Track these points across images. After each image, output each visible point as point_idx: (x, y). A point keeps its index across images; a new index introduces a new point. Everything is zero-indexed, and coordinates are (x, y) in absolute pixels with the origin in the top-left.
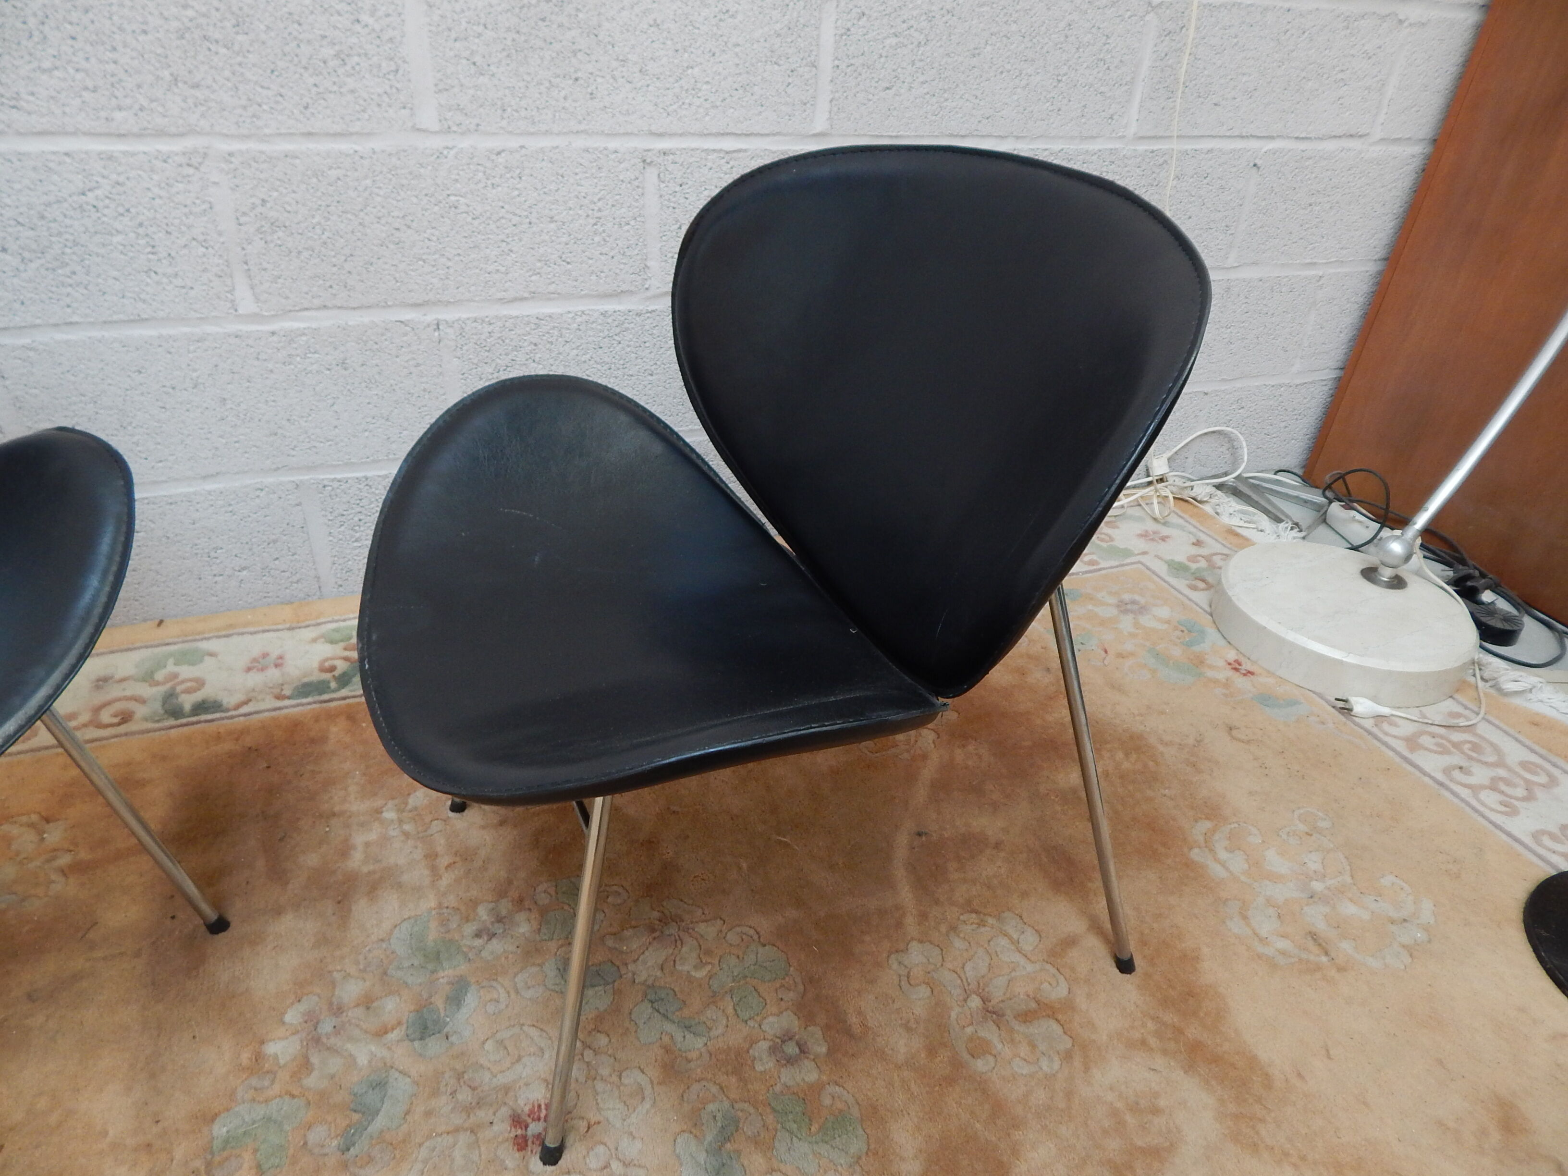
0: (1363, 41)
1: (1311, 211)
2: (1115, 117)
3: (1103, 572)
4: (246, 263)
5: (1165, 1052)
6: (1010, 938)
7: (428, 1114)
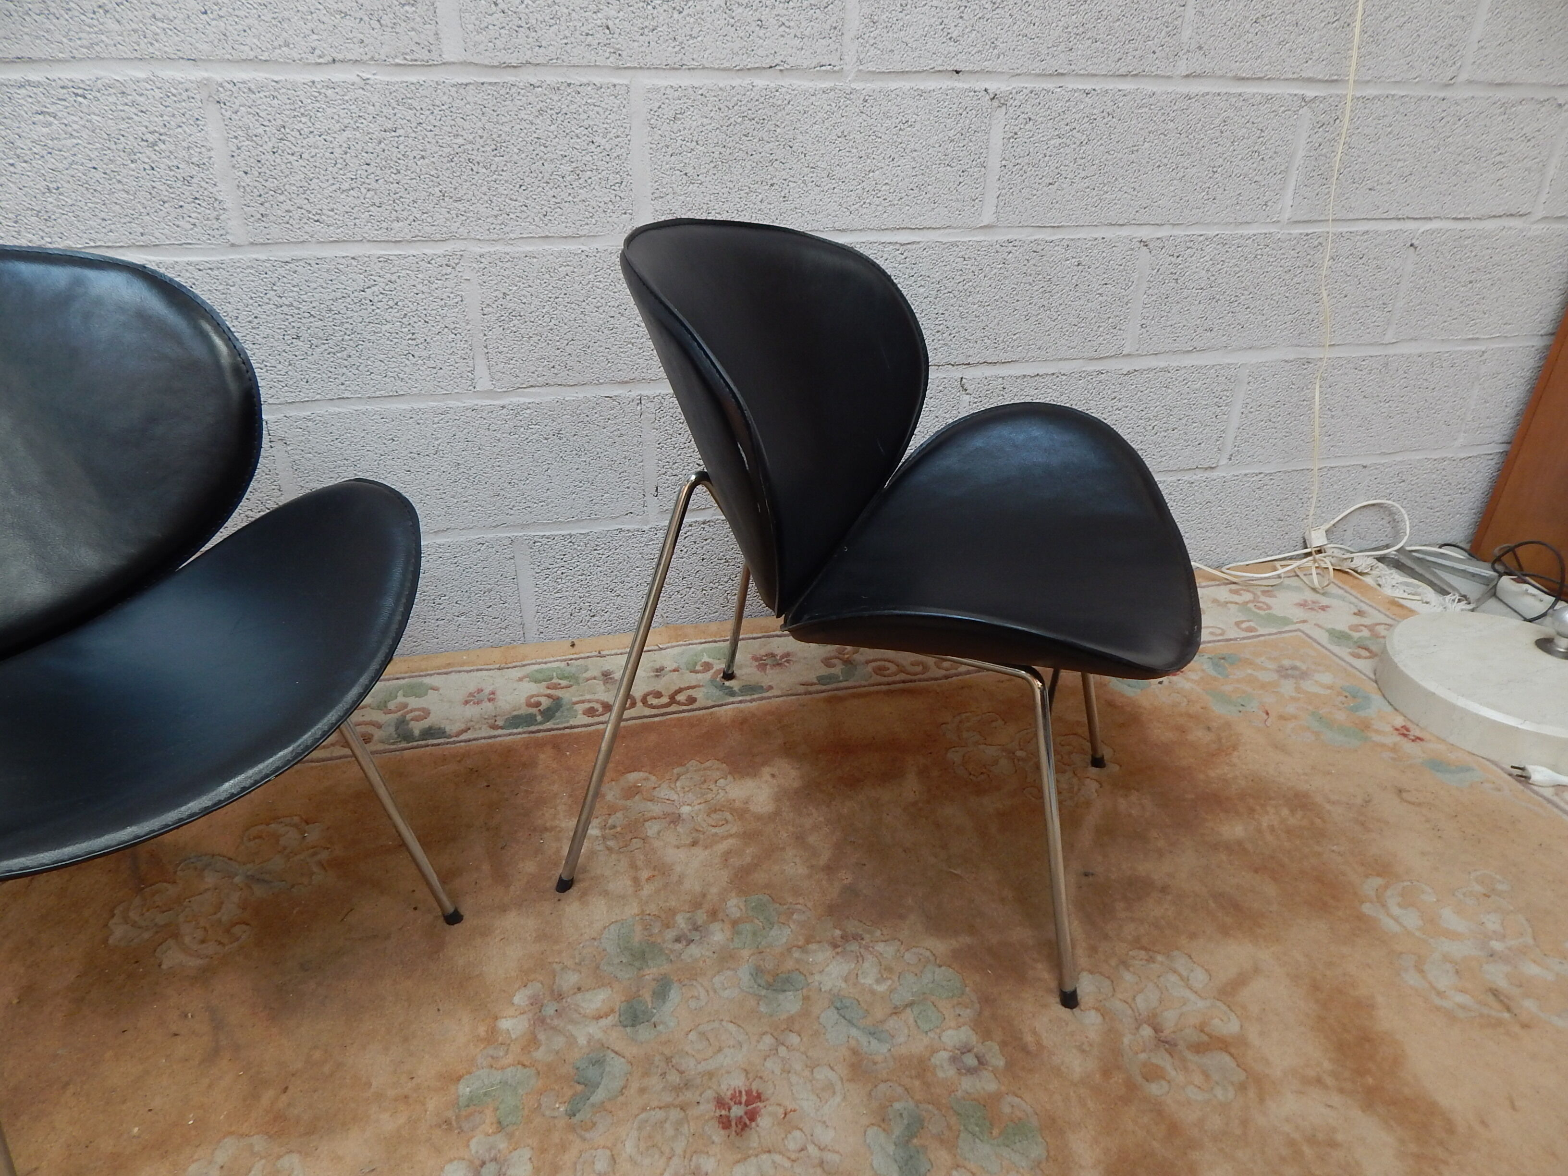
0: (1522, 126)
1: (1471, 289)
2: (1269, 204)
3: (1262, 638)
4: (486, 347)
5: (1341, 1091)
6: (1180, 976)
7: (642, 1091)
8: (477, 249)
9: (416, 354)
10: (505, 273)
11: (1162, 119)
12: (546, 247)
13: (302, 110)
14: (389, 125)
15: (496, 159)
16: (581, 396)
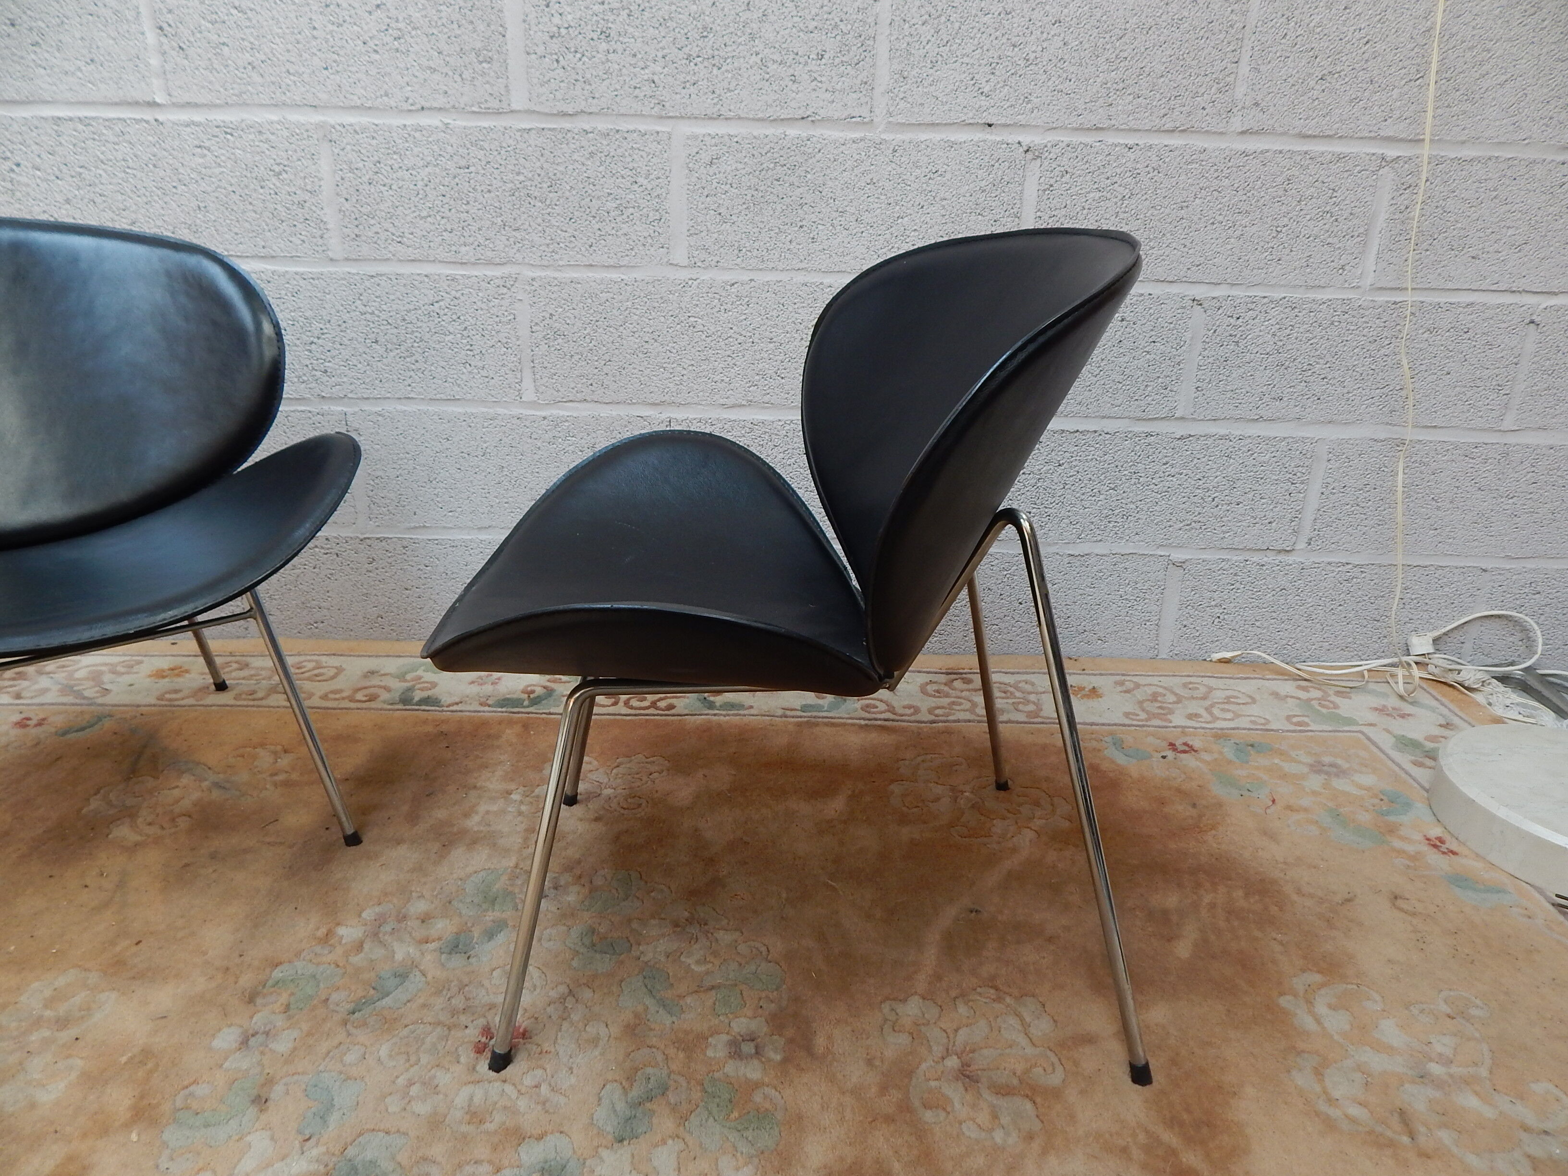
2: (1347, 268)
4: (533, 362)
6: (1022, 1020)
7: (424, 1006)
8: (530, 273)
9: (473, 363)
10: (553, 296)
11: (1216, 175)
12: (590, 275)
13: (395, 149)
14: (463, 163)
15: (551, 195)
16: (614, 413)
